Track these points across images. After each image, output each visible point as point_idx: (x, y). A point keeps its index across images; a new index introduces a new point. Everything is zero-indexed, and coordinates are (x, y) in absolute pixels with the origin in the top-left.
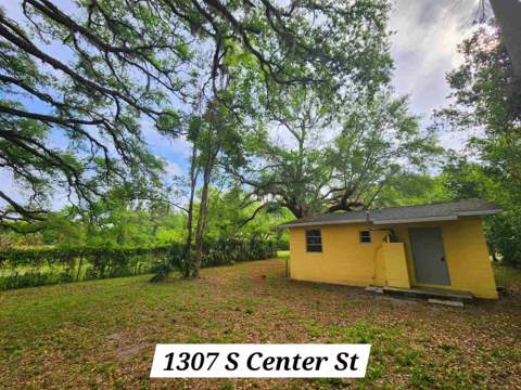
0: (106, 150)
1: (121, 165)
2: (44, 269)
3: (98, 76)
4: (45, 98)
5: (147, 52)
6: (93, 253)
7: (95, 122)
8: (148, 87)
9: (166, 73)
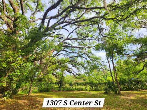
0: (87, 59)
1: (91, 61)
2: (82, 87)
3: (82, 45)
4: (75, 53)
5: (88, 35)
6: (90, 84)
7: (84, 54)
8: (90, 42)
9: (93, 37)
